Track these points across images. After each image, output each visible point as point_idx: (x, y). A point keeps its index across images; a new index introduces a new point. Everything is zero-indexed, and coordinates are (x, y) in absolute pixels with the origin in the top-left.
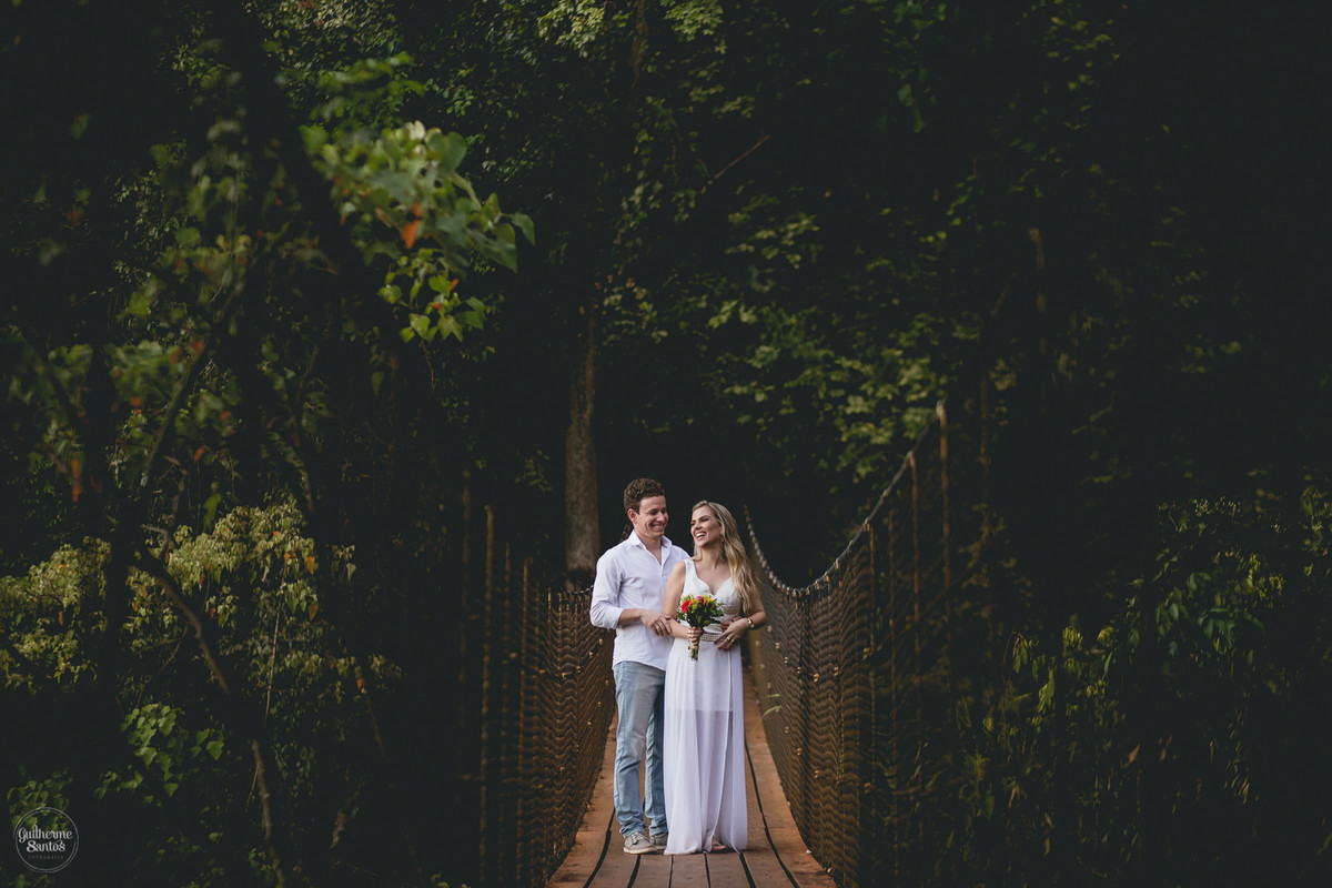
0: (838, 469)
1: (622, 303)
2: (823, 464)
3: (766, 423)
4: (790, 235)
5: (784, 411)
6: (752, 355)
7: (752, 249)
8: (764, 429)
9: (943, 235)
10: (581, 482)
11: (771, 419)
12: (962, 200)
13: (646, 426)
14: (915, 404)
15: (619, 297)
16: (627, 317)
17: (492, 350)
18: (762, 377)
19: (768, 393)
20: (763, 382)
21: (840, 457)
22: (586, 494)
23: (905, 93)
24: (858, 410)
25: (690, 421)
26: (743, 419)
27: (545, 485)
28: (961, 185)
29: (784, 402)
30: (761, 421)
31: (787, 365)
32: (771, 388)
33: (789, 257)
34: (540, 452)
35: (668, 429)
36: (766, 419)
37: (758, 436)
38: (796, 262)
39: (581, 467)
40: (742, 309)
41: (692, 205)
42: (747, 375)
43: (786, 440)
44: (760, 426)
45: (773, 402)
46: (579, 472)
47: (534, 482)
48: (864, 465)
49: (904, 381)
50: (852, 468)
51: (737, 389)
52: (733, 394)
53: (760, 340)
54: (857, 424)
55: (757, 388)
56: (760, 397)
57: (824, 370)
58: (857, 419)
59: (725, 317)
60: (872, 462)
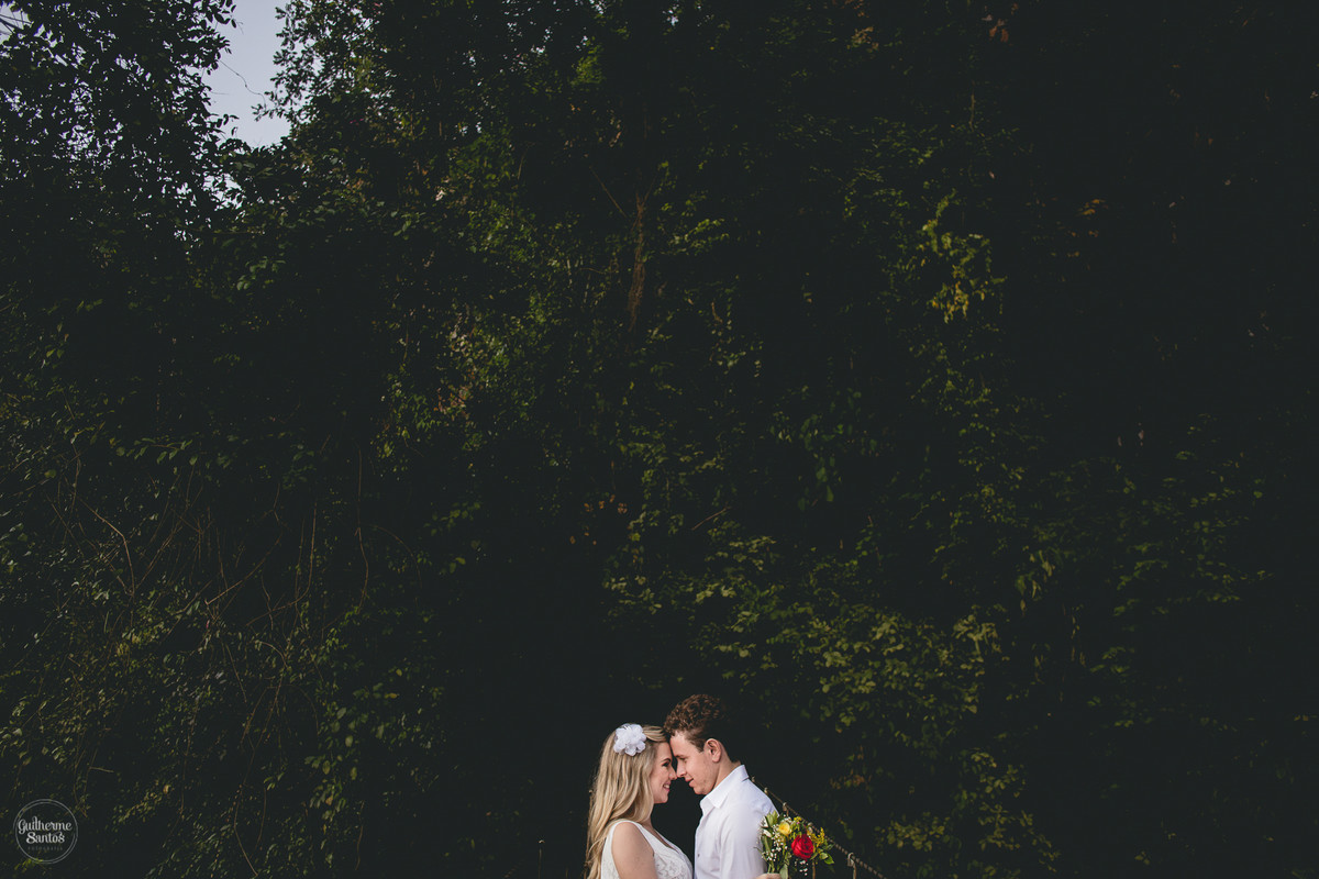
0: (822, 720)
2: (805, 714)
3: (749, 678)
4: (755, 546)
5: (765, 666)
6: (735, 620)
7: (726, 555)
8: (746, 683)
9: (855, 563)
11: (753, 674)
12: (867, 539)
16: (629, 598)
17: (462, 561)
18: (744, 640)
19: (750, 650)
20: (744, 643)
21: (822, 708)
23: (821, 473)
24: (837, 663)
25: (680, 679)
26: (728, 675)
28: (864, 531)
29: (765, 658)
30: (743, 676)
31: (765, 627)
32: (752, 645)
33: (754, 561)
35: (660, 686)
36: (749, 673)
37: (742, 690)
38: (760, 565)
40: (723, 588)
41: (681, 523)
42: (730, 637)
43: (768, 693)
44: (743, 680)
45: (755, 659)
48: (847, 715)
49: (878, 636)
50: (835, 719)
51: (723, 648)
52: (718, 650)
53: (741, 608)
54: (837, 675)
55: (741, 646)
56: (743, 654)
57: (799, 630)
58: (835, 670)
59: (709, 593)
60: (855, 711)
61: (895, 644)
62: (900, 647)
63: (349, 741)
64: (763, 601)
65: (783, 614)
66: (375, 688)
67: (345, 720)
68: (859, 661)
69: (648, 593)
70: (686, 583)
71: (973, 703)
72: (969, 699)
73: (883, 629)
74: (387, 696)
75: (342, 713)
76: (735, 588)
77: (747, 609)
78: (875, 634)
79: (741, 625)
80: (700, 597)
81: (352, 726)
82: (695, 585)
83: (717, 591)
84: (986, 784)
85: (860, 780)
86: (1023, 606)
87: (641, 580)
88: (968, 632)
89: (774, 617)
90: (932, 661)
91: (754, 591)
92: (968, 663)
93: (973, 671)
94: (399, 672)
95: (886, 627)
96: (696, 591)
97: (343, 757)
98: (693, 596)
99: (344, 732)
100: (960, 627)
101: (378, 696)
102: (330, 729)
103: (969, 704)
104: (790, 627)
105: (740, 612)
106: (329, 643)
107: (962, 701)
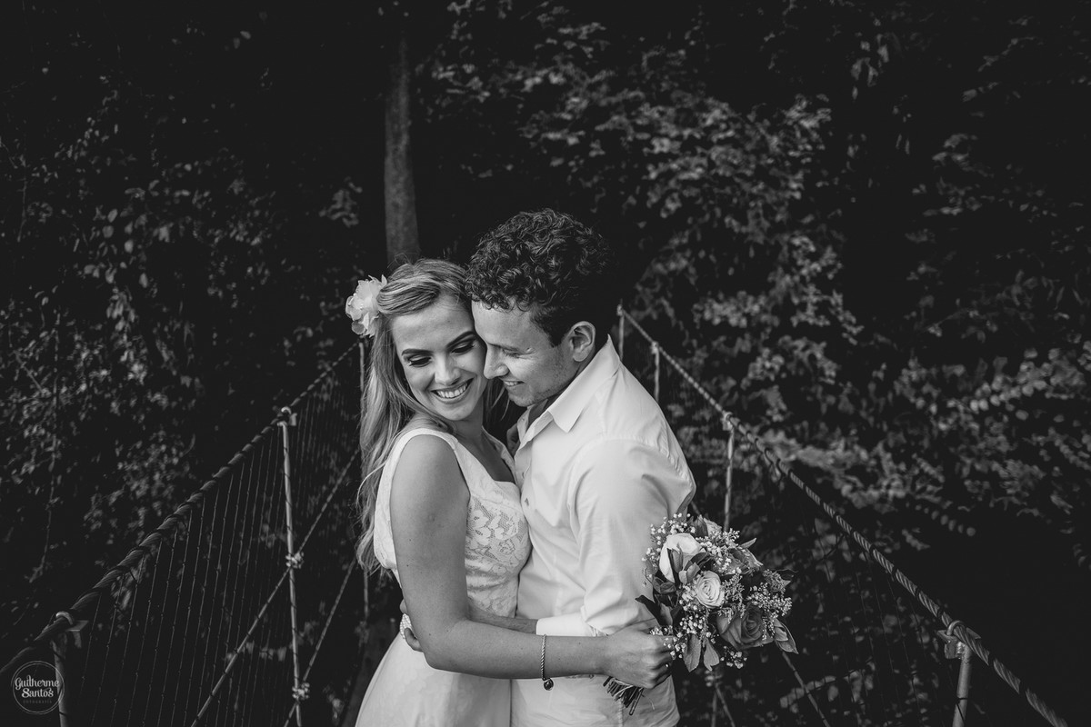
0: (649, 205)
1: (455, 77)
2: (632, 200)
3: (577, 165)
4: (585, 32)
5: (593, 154)
6: (563, 109)
7: (555, 41)
8: (575, 170)
10: (400, 217)
11: (582, 161)
13: (472, 172)
14: (720, 142)
15: (451, 74)
16: (457, 87)
18: (573, 127)
19: (580, 137)
20: (573, 130)
21: (649, 194)
22: (406, 229)
24: (665, 150)
25: (509, 168)
26: (556, 162)
27: (349, 219)
29: (593, 145)
30: (572, 163)
31: (595, 114)
32: (581, 132)
33: (584, 48)
34: (351, 185)
35: (491, 175)
36: (577, 161)
37: (570, 178)
38: (589, 52)
39: (400, 201)
40: (552, 75)
42: (559, 125)
43: (596, 179)
44: (572, 168)
45: (583, 147)
46: (396, 206)
47: (338, 215)
48: (673, 200)
49: (709, 122)
50: (661, 203)
51: (551, 136)
52: (547, 140)
53: (570, 94)
54: (666, 162)
55: (570, 133)
56: (572, 141)
57: (629, 117)
58: (664, 157)
59: (538, 80)
60: (681, 197)
61: (726, 130)
62: (730, 133)
63: (129, 246)
64: (592, 88)
65: (614, 100)
66: (152, 185)
67: (119, 224)
68: (688, 146)
69: (476, 82)
70: (515, 72)
71: (799, 189)
72: (794, 186)
73: (714, 115)
74: (178, 194)
75: (113, 215)
76: (565, 75)
77: (576, 95)
78: (704, 120)
79: (571, 112)
80: (529, 83)
81: (129, 229)
82: (524, 73)
83: (546, 78)
84: (802, 267)
85: (684, 263)
86: (855, 92)
87: (469, 69)
88: (802, 118)
89: (603, 103)
90: (763, 148)
91: (583, 78)
92: (796, 149)
93: (802, 157)
94: (188, 167)
95: (717, 113)
96: (525, 78)
97: (127, 264)
98: (521, 84)
99: (120, 238)
100: (793, 114)
101: (156, 194)
102: (102, 234)
103: (793, 190)
104: (619, 113)
105: (568, 98)
106: (87, 134)
107: (787, 188)
